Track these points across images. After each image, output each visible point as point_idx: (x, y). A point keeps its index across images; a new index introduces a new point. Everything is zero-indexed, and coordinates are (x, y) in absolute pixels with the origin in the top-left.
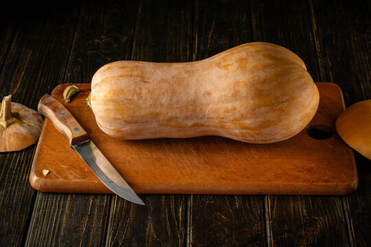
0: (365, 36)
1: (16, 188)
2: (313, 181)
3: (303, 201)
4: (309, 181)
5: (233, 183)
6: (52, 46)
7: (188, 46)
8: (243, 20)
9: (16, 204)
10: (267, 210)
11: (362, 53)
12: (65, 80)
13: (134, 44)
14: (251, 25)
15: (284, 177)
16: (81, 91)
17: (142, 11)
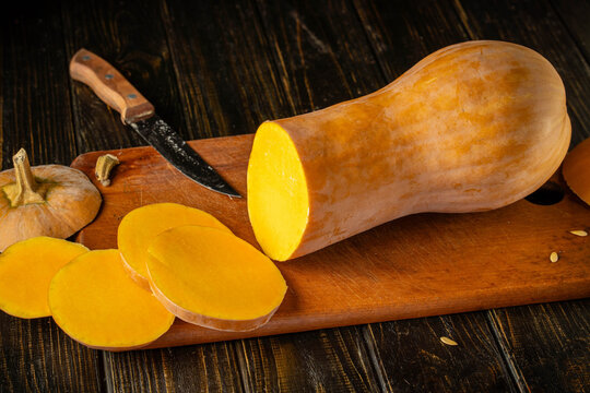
0: (548, 22)
1: (63, 351)
2: (562, 277)
3: (551, 311)
4: (555, 278)
5: (436, 297)
6: (36, 86)
7: (269, 66)
8: (344, 12)
9: (74, 379)
10: (499, 335)
11: (553, 52)
12: (80, 145)
13: (177, 70)
14: (359, 19)
15: (513, 277)
16: (122, 163)
17: (169, 10)
